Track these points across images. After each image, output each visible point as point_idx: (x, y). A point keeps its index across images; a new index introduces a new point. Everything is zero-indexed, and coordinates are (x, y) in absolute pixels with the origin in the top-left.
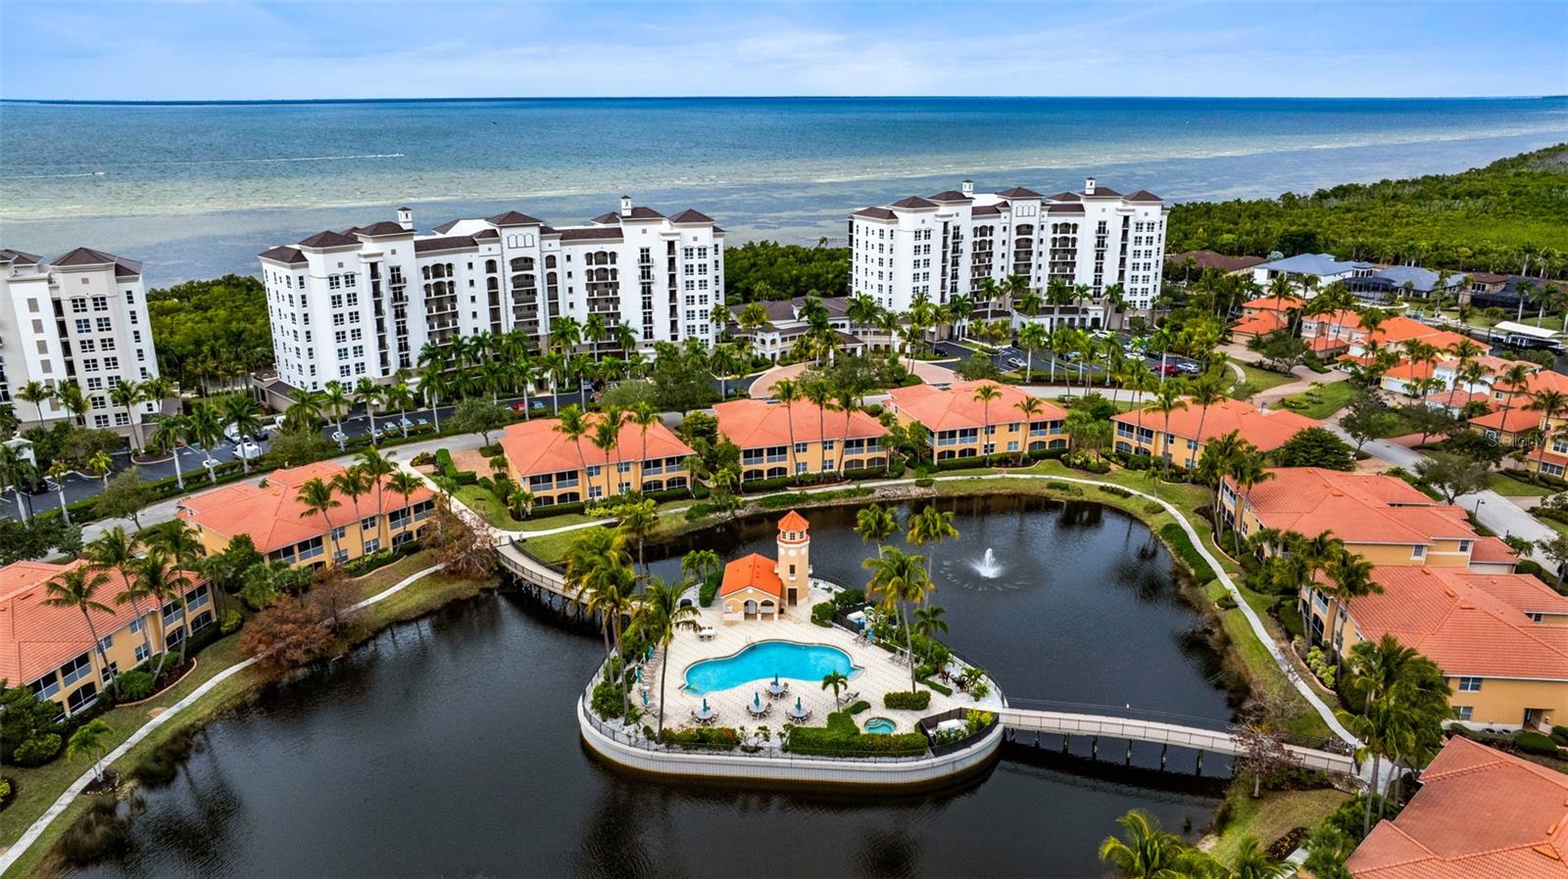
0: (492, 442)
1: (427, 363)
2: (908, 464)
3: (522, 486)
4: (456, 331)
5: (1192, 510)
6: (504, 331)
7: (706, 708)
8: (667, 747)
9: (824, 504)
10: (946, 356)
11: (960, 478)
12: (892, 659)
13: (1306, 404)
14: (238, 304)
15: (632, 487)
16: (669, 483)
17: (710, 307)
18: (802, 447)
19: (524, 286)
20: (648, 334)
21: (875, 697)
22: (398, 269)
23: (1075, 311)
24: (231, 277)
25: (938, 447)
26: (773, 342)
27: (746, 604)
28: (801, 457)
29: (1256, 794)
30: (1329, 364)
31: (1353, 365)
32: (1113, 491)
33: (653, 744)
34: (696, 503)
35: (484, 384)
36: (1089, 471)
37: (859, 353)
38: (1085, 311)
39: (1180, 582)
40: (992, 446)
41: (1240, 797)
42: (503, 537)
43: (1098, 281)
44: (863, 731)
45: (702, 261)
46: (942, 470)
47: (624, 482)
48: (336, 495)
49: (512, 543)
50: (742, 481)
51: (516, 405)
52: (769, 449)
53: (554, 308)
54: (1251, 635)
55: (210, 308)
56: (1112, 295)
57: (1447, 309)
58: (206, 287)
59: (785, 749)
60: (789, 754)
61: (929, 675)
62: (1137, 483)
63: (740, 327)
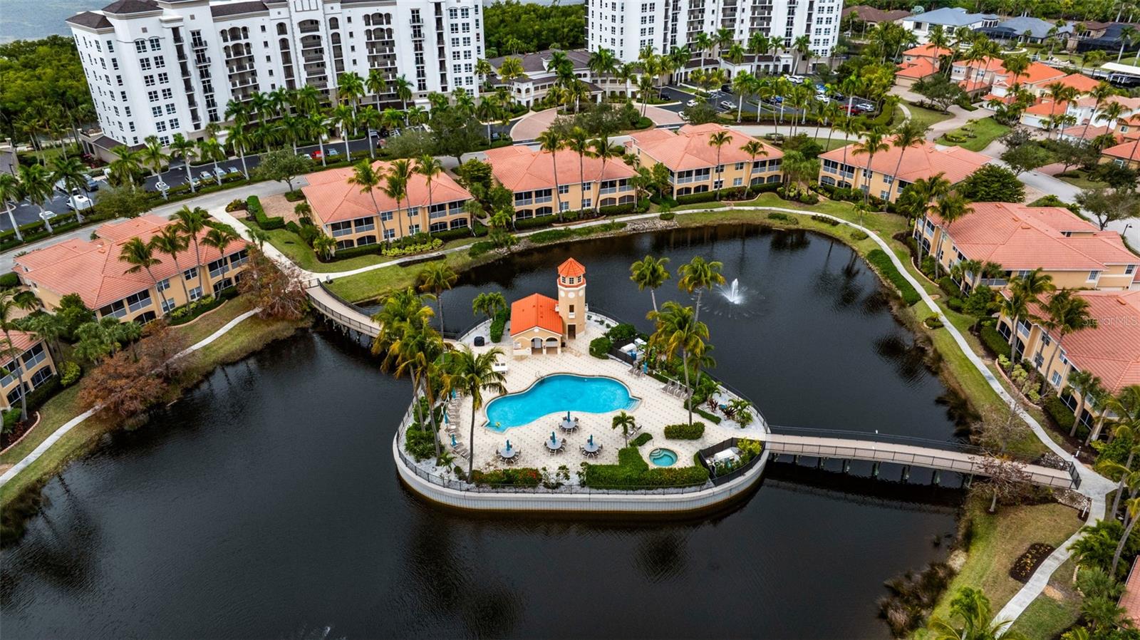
0: (295, 187)
1: (232, 117)
2: (652, 200)
3: (325, 231)
4: (256, 87)
5: (891, 236)
6: (298, 86)
7: (509, 447)
8: (477, 486)
9: (585, 238)
10: (668, 100)
11: (696, 211)
12: (665, 389)
13: (964, 139)
14: (63, 63)
15: (421, 228)
16: (452, 224)
17: (473, 61)
18: (564, 189)
19: (312, 45)
20: (422, 86)
21: (656, 429)
22: (198, 33)
23: (770, 59)
24: (55, 37)
25: (677, 185)
26: (528, 91)
27: (533, 340)
28: (564, 197)
29: (992, 510)
30: (975, 103)
31: (999, 104)
32: (823, 220)
33: (466, 486)
34: (477, 241)
35: (284, 136)
36: (801, 202)
37: (599, 99)
38: (778, 59)
39: (891, 304)
40: (721, 182)
41: (977, 512)
42: (312, 279)
43: (789, 34)
44: (652, 466)
45: (465, 21)
46: (680, 204)
47: (414, 224)
48: (156, 254)
49: (321, 284)
50: (514, 220)
51: (314, 152)
52: (536, 192)
53: (340, 64)
54: (959, 353)
55: (37, 66)
56: (801, 45)
57: (1057, 53)
58: (32, 47)
59: (583, 484)
60: (587, 489)
61: (699, 403)
62: (843, 212)
63: (499, 78)
